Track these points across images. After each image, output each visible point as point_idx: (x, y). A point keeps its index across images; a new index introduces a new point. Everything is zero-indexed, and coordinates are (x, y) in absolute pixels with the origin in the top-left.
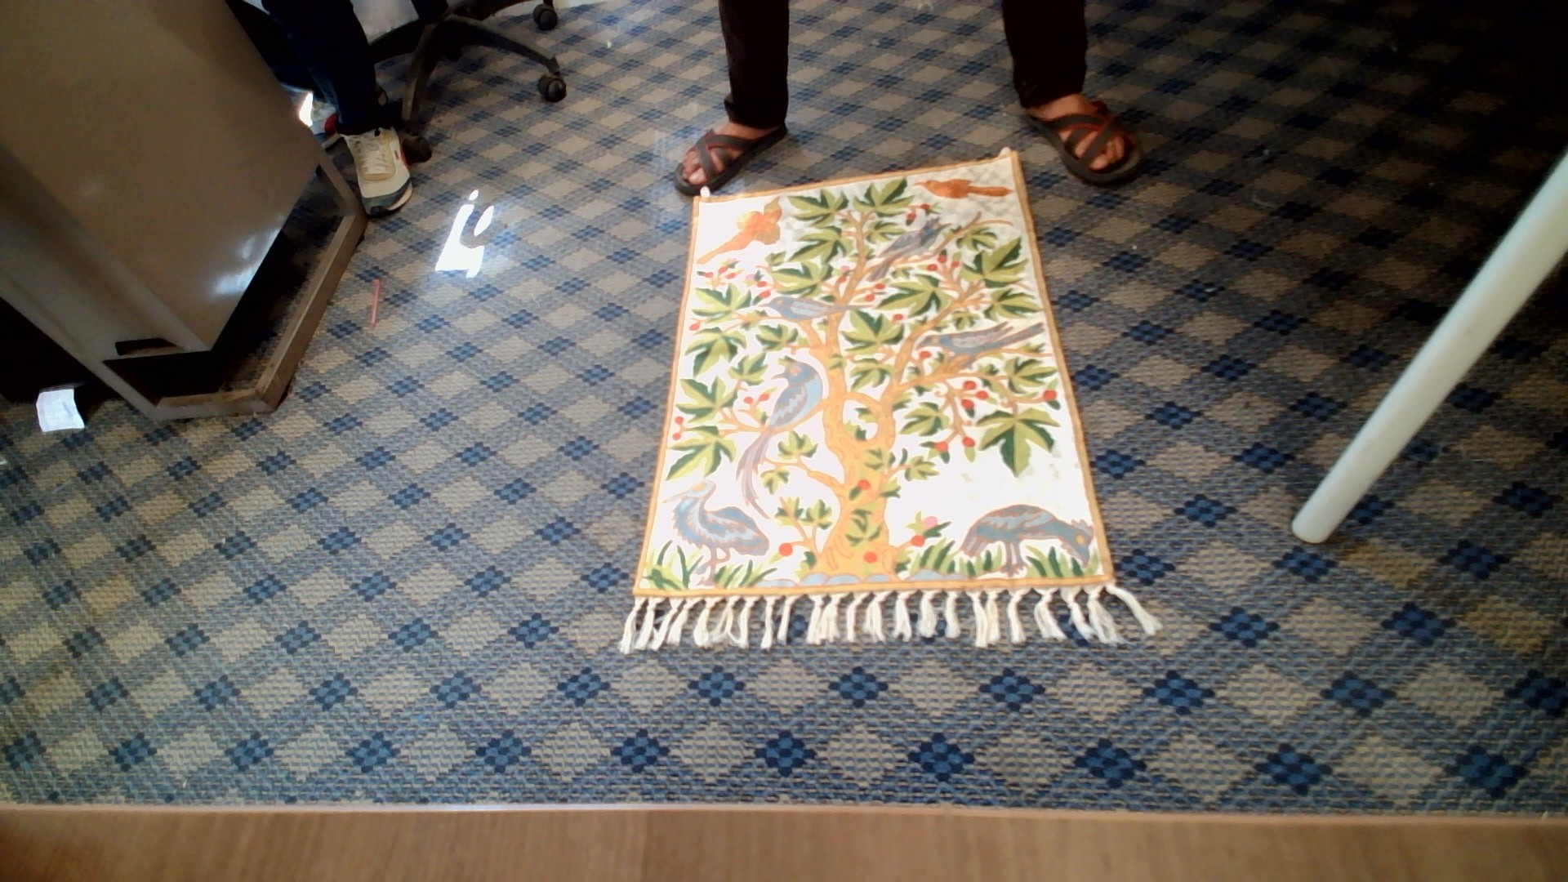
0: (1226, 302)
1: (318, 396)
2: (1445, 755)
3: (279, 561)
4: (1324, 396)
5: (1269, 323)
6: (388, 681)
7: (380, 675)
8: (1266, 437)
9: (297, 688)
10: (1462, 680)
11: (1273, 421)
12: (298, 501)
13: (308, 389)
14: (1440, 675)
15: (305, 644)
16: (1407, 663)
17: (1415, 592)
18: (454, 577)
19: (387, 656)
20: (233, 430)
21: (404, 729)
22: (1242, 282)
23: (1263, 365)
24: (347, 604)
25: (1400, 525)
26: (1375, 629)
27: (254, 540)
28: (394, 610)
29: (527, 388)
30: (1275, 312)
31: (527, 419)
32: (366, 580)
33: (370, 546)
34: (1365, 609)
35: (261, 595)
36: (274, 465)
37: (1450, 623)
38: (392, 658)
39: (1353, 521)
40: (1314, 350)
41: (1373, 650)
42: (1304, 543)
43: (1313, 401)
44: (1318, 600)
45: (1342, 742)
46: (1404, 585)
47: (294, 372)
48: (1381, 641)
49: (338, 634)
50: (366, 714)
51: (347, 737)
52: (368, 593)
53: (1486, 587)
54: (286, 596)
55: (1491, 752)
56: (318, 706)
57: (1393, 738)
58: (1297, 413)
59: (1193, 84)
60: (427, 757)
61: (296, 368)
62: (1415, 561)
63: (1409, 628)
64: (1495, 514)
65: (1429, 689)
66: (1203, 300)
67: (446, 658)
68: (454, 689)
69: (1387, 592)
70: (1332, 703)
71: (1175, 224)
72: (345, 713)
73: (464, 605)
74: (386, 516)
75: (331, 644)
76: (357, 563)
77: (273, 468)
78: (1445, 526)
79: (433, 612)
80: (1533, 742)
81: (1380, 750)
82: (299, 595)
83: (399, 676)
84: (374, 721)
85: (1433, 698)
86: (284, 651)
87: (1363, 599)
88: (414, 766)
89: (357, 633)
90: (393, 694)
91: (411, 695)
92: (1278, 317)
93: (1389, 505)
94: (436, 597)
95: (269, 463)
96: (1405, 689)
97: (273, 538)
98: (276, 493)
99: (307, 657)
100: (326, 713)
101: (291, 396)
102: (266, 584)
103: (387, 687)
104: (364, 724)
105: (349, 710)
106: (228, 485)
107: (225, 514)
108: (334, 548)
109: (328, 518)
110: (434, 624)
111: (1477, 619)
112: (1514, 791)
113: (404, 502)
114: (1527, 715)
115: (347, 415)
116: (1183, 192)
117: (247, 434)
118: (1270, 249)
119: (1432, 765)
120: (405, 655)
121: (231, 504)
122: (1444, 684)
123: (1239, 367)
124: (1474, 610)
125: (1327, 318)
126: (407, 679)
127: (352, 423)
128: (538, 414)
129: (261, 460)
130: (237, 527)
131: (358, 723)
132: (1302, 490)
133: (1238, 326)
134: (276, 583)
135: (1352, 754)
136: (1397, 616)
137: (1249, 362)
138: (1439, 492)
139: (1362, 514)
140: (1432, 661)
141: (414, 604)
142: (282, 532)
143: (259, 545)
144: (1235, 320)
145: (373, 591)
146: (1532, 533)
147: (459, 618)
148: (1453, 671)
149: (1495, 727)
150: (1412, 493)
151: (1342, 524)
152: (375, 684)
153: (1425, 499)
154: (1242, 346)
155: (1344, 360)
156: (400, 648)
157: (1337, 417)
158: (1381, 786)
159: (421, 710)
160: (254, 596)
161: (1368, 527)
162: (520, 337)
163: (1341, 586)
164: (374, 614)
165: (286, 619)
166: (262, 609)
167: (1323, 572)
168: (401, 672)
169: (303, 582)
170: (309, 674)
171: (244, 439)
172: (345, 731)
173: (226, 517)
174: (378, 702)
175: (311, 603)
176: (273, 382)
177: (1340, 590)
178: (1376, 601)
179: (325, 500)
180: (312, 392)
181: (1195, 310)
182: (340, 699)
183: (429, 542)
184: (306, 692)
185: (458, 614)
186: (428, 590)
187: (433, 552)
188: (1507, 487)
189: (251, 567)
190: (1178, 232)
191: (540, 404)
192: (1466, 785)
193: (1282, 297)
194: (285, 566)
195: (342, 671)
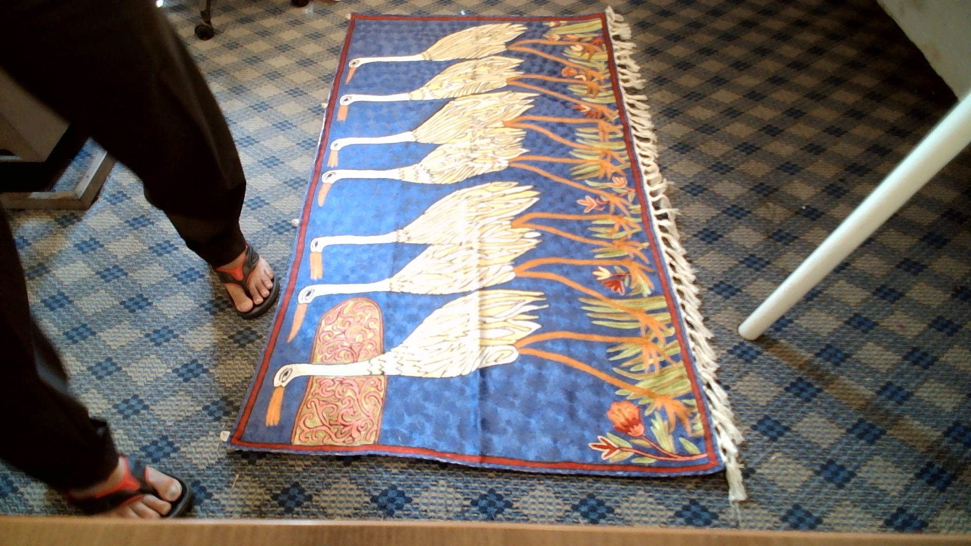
0: (707, 197)
1: (121, 201)
2: (815, 464)
3: (90, 314)
4: (758, 256)
5: (730, 212)
6: (171, 400)
7: (166, 397)
8: (727, 278)
9: (104, 403)
10: (824, 422)
11: (731, 269)
12: (106, 273)
13: (114, 195)
14: (814, 419)
15: (110, 373)
16: (797, 411)
17: (802, 372)
18: (220, 333)
19: (171, 384)
20: (56, 220)
21: (184, 434)
22: (716, 186)
23: (726, 236)
24: (142, 348)
25: (796, 333)
26: (780, 392)
27: (71, 299)
28: (177, 353)
29: (275, 209)
30: (734, 206)
31: (275, 230)
32: (156, 332)
33: (159, 308)
34: (776, 380)
35: (77, 338)
36: (89, 246)
37: (820, 390)
38: (175, 386)
39: (772, 329)
40: (755, 230)
41: (779, 403)
42: (745, 339)
43: (753, 259)
44: (751, 374)
45: (762, 455)
46: (796, 367)
47: (104, 182)
48: (784, 398)
49: (135, 367)
50: (156, 423)
51: (141, 438)
52: (159, 341)
53: (839, 371)
54: (95, 339)
55: (838, 463)
56: (120, 416)
57: (787, 454)
58: (744, 265)
59: (695, 66)
60: (200, 453)
61: (104, 180)
62: (803, 354)
63: (798, 392)
64: (844, 330)
65: (808, 427)
66: (695, 195)
67: (215, 387)
68: (219, 409)
69: (789, 371)
70: (757, 432)
71: (682, 149)
72: (140, 422)
73: (228, 352)
74: (171, 288)
75: (129, 374)
76: (149, 319)
77: (86, 249)
78: (819, 335)
79: (205, 356)
80: (859, 458)
81: (781, 460)
82: (105, 339)
83: (179, 398)
84: (160, 428)
85: (810, 432)
86: (94, 377)
87: (774, 374)
88: (190, 459)
89: (149, 367)
90: (176, 410)
91: (188, 411)
92: (735, 209)
93: (791, 321)
94: (208, 345)
95: (83, 246)
96: (795, 426)
97: (86, 298)
98: (88, 267)
99: (111, 382)
100: (126, 421)
101: (100, 199)
102: (81, 330)
103: (171, 405)
104: (153, 429)
105: (143, 419)
106: (51, 258)
107: (49, 278)
108: (132, 308)
109: (128, 287)
110: (206, 364)
111: (832, 389)
112: (848, 485)
113: (185, 280)
114: (857, 443)
115: (143, 216)
116: (687, 130)
117: (66, 223)
118: (732, 169)
119: (807, 470)
120: (185, 384)
121: (54, 272)
122: (815, 424)
123: (714, 236)
124: (832, 384)
125: (761, 212)
126: (186, 400)
127: (146, 222)
128: (282, 227)
129: (77, 242)
130: (59, 289)
131: (149, 429)
132: (745, 310)
133: (714, 212)
134: (89, 330)
135: (766, 462)
136: (793, 384)
137: (719, 233)
138: (817, 316)
139: (777, 326)
140: (810, 411)
141: (192, 350)
142: (93, 295)
143: (75, 302)
144: (712, 209)
145: (162, 339)
146: (862, 342)
147: (224, 361)
148: (821, 417)
149: (841, 450)
150: (803, 315)
151: (766, 331)
152: (162, 403)
153: (810, 320)
154: (715, 223)
155: (770, 237)
156: (181, 379)
157: (764, 269)
158: (781, 481)
159: (196, 421)
160: (71, 338)
161: (779, 333)
162: (271, 174)
163: (764, 366)
164: (162, 355)
165: (95, 355)
166: (78, 348)
167: (753, 357)
168: (181, 395)
169: (108, 330)
170: (113, 394)
171: (65, 227)
172: (140, 434)
173: (50, 281)
174: (164, 415)
175: (115, 345)
176: (88, 188)
177: (763, 369)
178: (783, 376)
179: (126, 274)
180: (117, 198)
181: (691, 200)
182: (137, 412)
183: (203, 309)
184: (110, 406)
185: (223, 358)
186: (202, 341)
187: (206, 315)
188: (851, 315)
189: (69, 317)
190: (682, 153)
191: (284, 221)
192: (825, 481)
193: (738, 198)
194: (94, 318)
195: (137, 393)
